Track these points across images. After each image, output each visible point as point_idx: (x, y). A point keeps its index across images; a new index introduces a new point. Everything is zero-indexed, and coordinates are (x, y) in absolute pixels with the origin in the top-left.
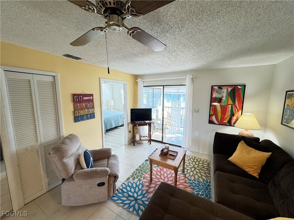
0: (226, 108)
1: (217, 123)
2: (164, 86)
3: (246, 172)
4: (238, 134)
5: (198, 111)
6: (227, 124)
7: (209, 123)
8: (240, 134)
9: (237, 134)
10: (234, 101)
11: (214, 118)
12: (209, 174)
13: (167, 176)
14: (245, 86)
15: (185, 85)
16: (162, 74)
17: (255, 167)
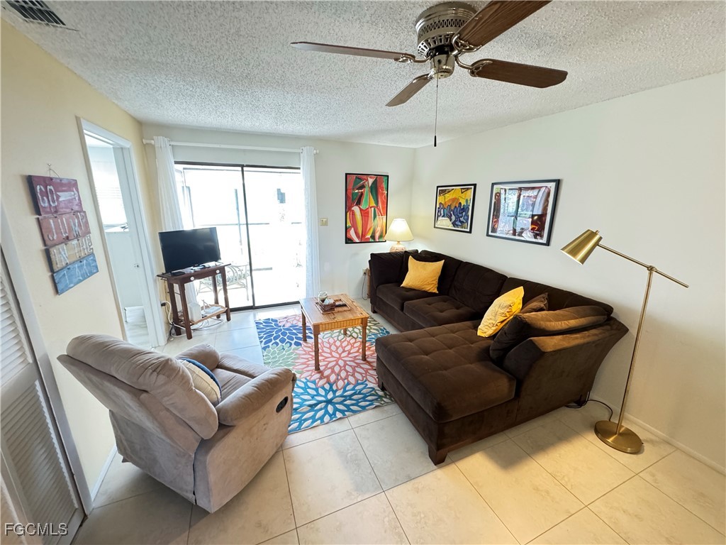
0: (368, 213)
1: (357, 241)
2: (242, 166)
3: (426, 292)
4: (389, 252)
5: (326, 222)
6: (371, 240)
7: (346, 243)
8: (394, 251)
9: (387, 251)
10: (377, 203)
11: (352, 234)
12: (375, 321)
13: (341, 345)
14: (388, 176)
15: (299, 168)
16: (239, 133)
17: (434, 282)
